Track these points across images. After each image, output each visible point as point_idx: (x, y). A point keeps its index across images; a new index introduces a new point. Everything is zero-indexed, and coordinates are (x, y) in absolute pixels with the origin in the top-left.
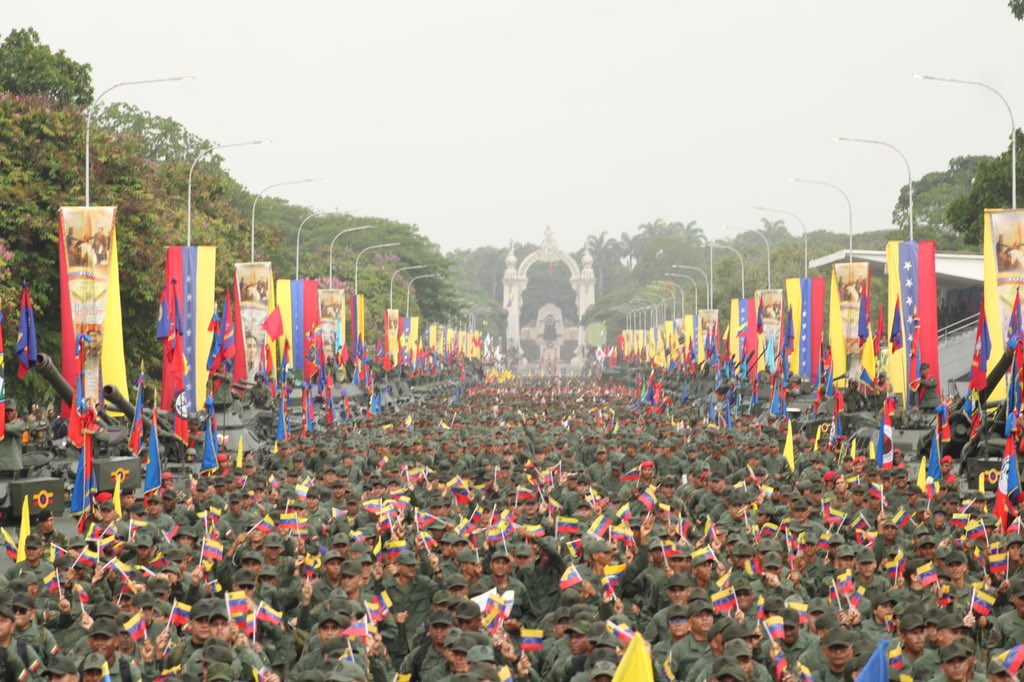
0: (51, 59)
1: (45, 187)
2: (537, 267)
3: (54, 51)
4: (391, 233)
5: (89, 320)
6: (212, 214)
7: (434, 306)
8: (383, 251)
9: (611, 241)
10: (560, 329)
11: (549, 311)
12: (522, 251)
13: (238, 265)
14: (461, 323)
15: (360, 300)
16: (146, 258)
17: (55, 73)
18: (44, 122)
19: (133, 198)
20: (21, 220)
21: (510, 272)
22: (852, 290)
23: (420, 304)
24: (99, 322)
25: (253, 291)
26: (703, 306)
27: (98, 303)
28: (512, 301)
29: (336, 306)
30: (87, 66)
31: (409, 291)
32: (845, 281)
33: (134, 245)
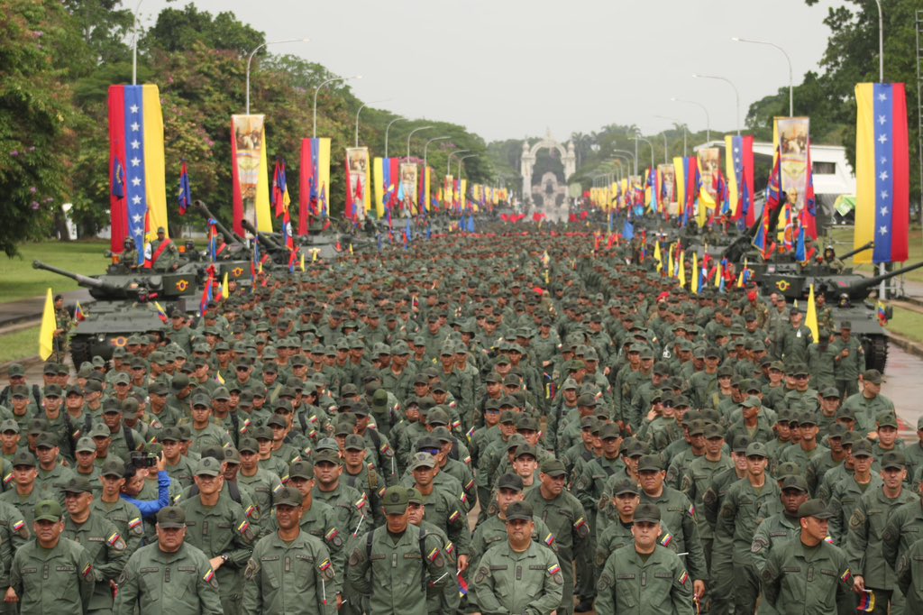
0: (242, 29)
1: (233, 103)
2: (544, 150)
3: (244, 25)
4: (450, 131)
5: (249, 182)
6: (335, 119)
7: (475, 173)
8: (445, 141)
9: (586, 136)
10: (556, 187)
11: (549, 177)
12: (532, 142)
13: (348, 149)
14: (492, 183)
15: (428, 171)
16: (291, 145)
17: (244, 38)
18: (232, 66)
19: (284, 110)
20: (219, 123)
21: (525, 154)
22: (709, 165)
23: (467, 172)
24: (254, 182)
25: (357, 164)
26: (632, 174)
27: (254, 171)
28: (526, 171)
29: (412, 174)
30: (263, 33)
31: (460, 164)
32: (705, 159)
33: (284, 137)
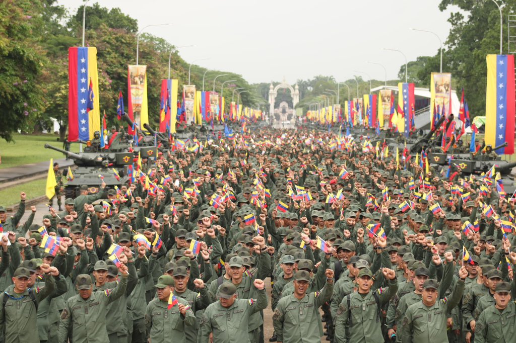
0: (125, 18)
1: (123, 59)
2: (281, 89)
3: (126, 15)
4: (233, 77)
5: (137, 103)
6: (176, 69)
7: (247, 102)
8: (230, 83)
9: (305, 82)
10: (287, 110)
11: (284, 104)
12: (275, 84)
13: (184, 86)
14: (255, 107)
15: (223, 99)
16: (155, 83)
17: (126, 22)
18: (122, 38)
19: (151, 63)
20: (114, 70)
21: (271, 91)
22: (386, 99)
23: (242, 101)
24: (140, 103)
25: (189, 95)
26: (335, 103)
27: (140, 97)
28: (272, 101)
29: (215, 100)
30: (136, 20)
31: (239, 96)
32: (384, 96)
33: (151, 78)
